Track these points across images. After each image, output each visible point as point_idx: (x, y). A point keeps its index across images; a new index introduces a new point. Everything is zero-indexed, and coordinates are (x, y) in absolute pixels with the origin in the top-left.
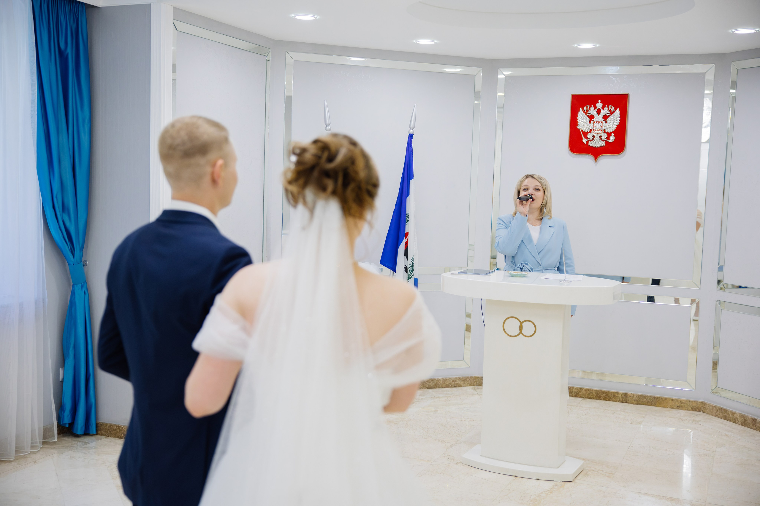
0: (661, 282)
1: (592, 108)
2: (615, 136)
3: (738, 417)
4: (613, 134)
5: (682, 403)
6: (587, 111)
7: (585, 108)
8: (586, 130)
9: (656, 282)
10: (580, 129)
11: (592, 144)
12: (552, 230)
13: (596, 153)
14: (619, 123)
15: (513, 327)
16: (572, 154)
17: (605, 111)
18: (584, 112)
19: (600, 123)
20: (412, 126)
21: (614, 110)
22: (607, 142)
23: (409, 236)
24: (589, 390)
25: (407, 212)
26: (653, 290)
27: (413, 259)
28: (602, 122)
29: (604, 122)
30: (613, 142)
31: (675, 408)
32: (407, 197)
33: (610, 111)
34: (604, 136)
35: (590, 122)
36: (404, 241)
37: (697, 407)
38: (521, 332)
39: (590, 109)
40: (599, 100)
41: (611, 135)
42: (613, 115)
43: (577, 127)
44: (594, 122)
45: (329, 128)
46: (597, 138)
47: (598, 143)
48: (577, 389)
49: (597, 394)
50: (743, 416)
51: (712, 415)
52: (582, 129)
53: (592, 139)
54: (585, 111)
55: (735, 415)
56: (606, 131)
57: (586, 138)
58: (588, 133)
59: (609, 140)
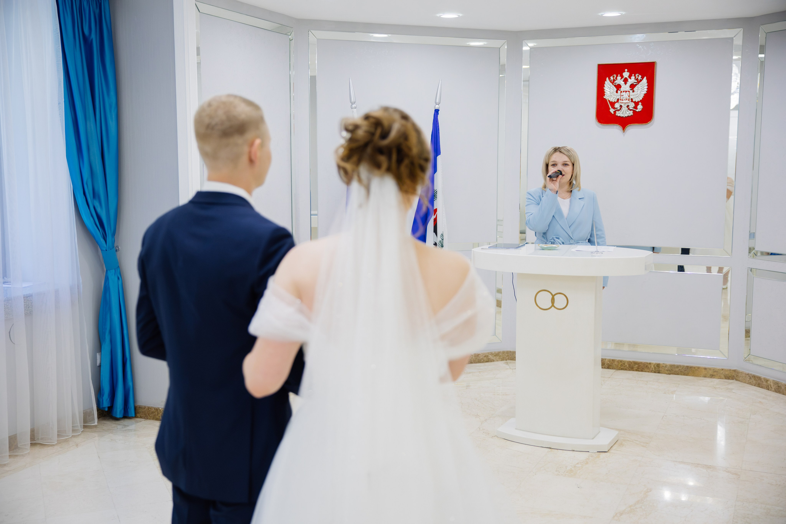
0: (690, 251)
1: (619, 78)
2: (642, 105)
3: (772, 384)
4: (640, 103)
5: (715, 372)
6: (614, 80)
7: (612, 78)
8: (613, 100)
9: (685, 251)
10: (607, 99)
11: (619, 113)
12: (582, 202)
13: (624, 122)
14: (646, 91)
15: (545, 300)
16: (599, 124)
17: (632, 80)
18: (611, 81)
19: (628, 92)
20: (437, 101)
21: (641, 79)
22: (634, 112)
23: (437, 213)
24: (621, 361)
25: (435, 188)
26: (683, 260)
27: (442, 235)
28: (629, 91)
29: (631, 91)
30: (640, 111)
31: (708, 377)
32: (435, 173)
33: (637, 79)
34: (632, 105)
35: (617, 92)
36: (433, 217)
37: (730, 375)
38: (553, 305)
39: (616, 78)
40: (625, 69)
41: (638, 104)
42: (640, 84)
43: (604, 97)
44: (621, 92)
45: (354, 106)
46: (624, 108)
47: (626, 112)
48: (609, 360)
49: (629, 365)
50: (776, 383)
51: (745, 383)
52: (609, 99)
53: (619, 109)
54: (611, 80)
55: (769, 382)
56: (634, 101)
57: (614, 108)
58: (615, 103)
59: (637, 109)
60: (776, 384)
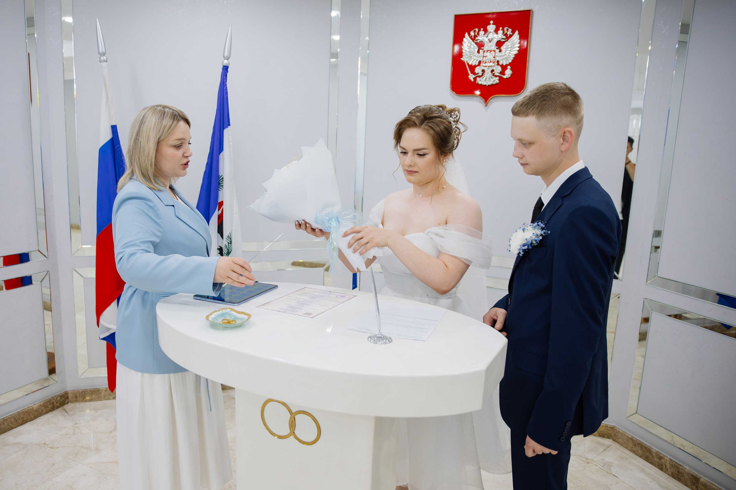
1: (482, 33)
2: (511, 69)
3: (667, 463)
4: (509, 67)
6: (475, 36)
7: (472, 33)
8: (473, 62)
10: (466, 62)
11: (481, 81)
13: (487, 93)
14: (518, 51)
16: (455, 95)
17: (499, 36)
18: (471, 38)
19: (493, 52)
21: (511, 34)
22: (501, 79)
23: (224, 206)
25: (220, 174)
27: (230, 238)
28: (494, 51)
29: (498, 51)
30: (509, 78)
32: (220, 153)
33: (506, 35)
34: (498, 69)
35: (478, 52)
36: (218, 212)
37: (606, 433)
39: (478, 33)
40: (490, 21)
41: (506, 69)
42: (509, 40)
43: (462, 59)
44: (484, 52)
45: (104, 58)
46: (488, 74)
47: (490, 79)
51: (626, 448)
52: (468, 62)
53: (481, 74)
54: (472, 36)
55: (663, 461)
56: (501, 64)
57: (473, 73)
58: (475, 66)
59: (504, 75)
60: (674, 467)
